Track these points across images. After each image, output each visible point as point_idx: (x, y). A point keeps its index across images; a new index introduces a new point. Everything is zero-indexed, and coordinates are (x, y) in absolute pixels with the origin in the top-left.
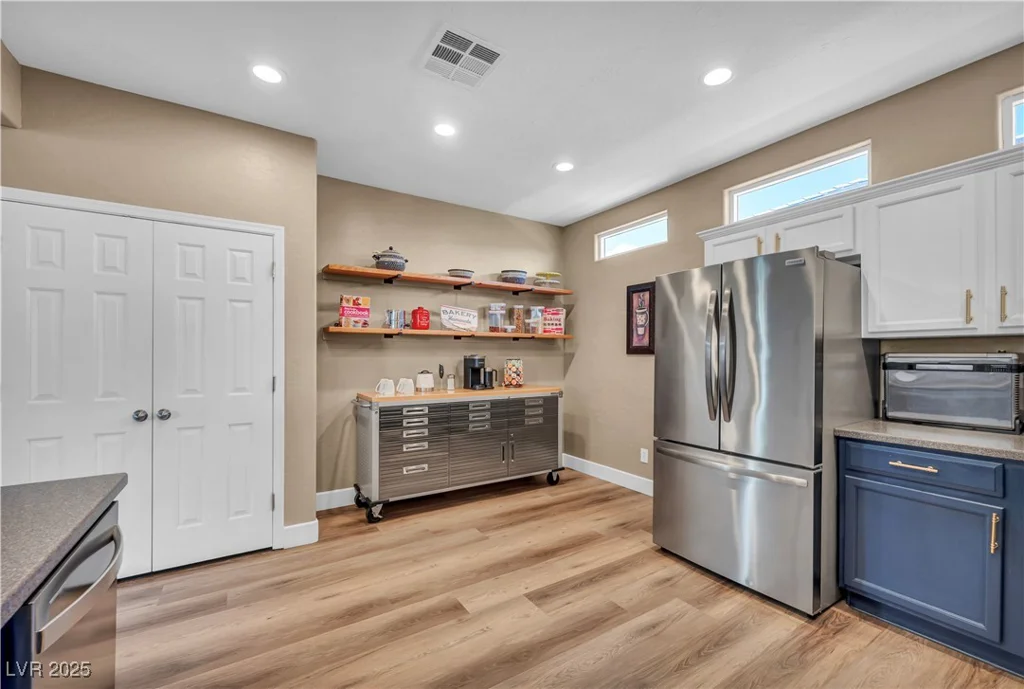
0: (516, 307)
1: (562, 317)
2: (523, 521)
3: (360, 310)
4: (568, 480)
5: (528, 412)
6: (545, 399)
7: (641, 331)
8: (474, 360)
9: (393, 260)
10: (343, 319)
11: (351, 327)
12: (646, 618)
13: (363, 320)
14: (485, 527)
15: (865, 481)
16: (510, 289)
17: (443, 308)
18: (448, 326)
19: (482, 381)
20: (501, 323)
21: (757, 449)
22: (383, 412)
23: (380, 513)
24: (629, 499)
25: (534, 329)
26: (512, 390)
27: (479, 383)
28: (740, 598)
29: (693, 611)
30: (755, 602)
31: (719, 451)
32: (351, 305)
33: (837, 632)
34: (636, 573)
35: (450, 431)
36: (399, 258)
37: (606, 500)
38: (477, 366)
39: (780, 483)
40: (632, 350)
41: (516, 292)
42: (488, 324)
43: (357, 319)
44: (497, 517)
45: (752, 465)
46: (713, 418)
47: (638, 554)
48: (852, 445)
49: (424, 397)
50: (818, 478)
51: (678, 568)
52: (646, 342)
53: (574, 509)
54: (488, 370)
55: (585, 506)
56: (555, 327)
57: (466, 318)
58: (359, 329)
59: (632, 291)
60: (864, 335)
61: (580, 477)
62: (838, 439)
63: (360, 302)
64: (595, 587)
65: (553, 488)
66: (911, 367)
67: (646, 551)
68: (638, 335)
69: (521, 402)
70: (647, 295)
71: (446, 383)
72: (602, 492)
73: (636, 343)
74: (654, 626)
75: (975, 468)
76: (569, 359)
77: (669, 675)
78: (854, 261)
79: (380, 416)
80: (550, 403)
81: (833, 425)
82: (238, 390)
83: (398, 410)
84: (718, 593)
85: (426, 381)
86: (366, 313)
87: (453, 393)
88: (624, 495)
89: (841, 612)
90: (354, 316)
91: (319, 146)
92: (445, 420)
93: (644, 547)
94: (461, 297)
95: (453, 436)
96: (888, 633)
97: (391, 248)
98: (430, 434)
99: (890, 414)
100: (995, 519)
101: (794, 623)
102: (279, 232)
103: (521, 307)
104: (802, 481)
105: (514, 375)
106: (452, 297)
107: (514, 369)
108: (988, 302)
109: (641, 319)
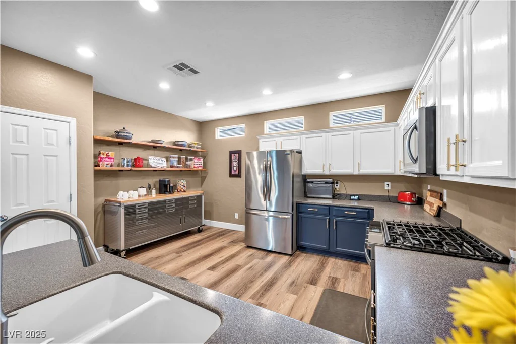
0: (182, 157)
1: (202, 161)
2: (194, 247)
3: (109, 158)
4: (206, 230)
5: (191, 202)
6: (197, 196)
7: (235, 168)
8: (165, 181)
9: (126, 134)
10: (101, 163)
11: (105, 167)
12: (248, 266)
13: (110, 163)
14: (179, 252)
15: (303, 215)
16: (178, 149)
17: (149, 157)
18: (153, 166)
19: (168, 191)
20: (175, 164)
21: (273, 209)
22: (127, 207)
23: (125, 255)
24: (232, 233)
25: (190, 167)
26: (182, 193)
27: (167, 191)
28: (273, 255)
29: (261, 261)
30: (277, 255)
31: (266, 210)
32: (105, 156)
33: (297, 257)
34: (241, 255)
35: (158, 213)
36: (129, 133)
37: (223, 235)
38: (167, 183)
39: (282, 218)
40: (231, 176)
41: (181, 150)
42: (170, 164)
43: (107, 163)
44: (181, 247)
45: (271, 213)
46: (265, 200)
47: (240, 250)
48: (300, 205)
49: (143, 200)
50: (293, 215)
51: (254, 251)
52: (237, 172)
53: (212, 239)
54: (171, 185)
55: (216, 238)
56: (199, 165)
57: (161, 162)
58: (109, 168)
59: (231, 153)
60: (303, 174)
61: (210, 228)
62: (297, 204)
63: (109, 154)
64: (229, 262)
65: (200, 233)
66: (312, 182)
67: (242, 248)
68: (234, 170)
69: (187, 198)
70: (238, 155)
71: (151, 192)
72: (221, 232)
73: (233, 173)
74: (251, 267)
75: (324, 208)
76: (203, 179)
77: (258, 277)
78: (300, 152)
79: (125, 209)
80: (199, 198)
81: (296, 200)
82: (49, 202)
83: (133, 206)
84: (267, 255)
85: (143, 191)
86: (112, 160)
87: (155, 197)
88: (229, 232)
89: (297, 253)
90: (106, 161)
91: (94, 80)
92: (154, 209)
93: (242, 247)
94: (156, 152)
95: (159, 216)
96: (308, 255)
97: (124, 128)
98: (149, 216)
99: (308, 196)
100: (328, 220)
101: (287, 257)
102: (73, 121)
103: (184, 157)
104: (289, 217)
105: (182, 187)
106: (151, 152)
107: (182, 184)
108: (327, 167)
109: (235, 164)
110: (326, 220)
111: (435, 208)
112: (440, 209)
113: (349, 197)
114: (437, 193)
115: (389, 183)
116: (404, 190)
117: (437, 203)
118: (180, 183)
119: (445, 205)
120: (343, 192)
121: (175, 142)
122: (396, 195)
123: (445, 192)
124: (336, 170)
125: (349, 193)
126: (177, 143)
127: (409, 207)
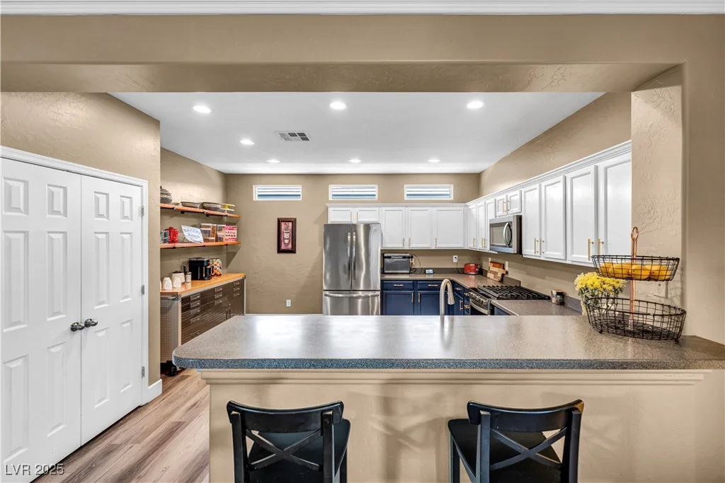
0: (214, 225)
1: (236, 231)
5: (235, 290)
7: (286, 241)
8: (203, 262)
15: (388, 292)
17: (183, 227)
18: (190, 240)
22: (183, 300)
25: (222, 239)
31: (352, 290)
35: (208, 307)
38: (205, 265)
40: (280, 251)
41: (208, 215)
42: (205, 237)
48: (385, 282)
52: (290, 247)
54: (209, 266)
56: (230, 237)
57: (196, 234)
59: (281, 221)
66: (389, 257)
68: (285, 244)
69: (232, 284)
70: (290, 224)
73: (283, 247)
75: (409, 283)
79: (182, 303)
80: (242, 281)
82: (124, 298)
83: (188, 299)
85: (182, 277)
92: (205, 300)
95: (209, 310)
98: (201, 311)
99: (385, 272)
100: (413, 294)
102: (145, 184)
103: (216, 225)
105: (218, 269)
107: (218, 265)
108: (407, 241)
109: (286, 235)
110: (410, 294)
111: (499, 275)
112: (503, 275)
113: (423, 271)
114: (500, 264)
115: (457, 256)
116: (468, 262)
117: (500, 272)
118: (215, 263)
119: (507, 273)
120: (417, 266)
121: (203, 204)
122: (463, 267)
123: (507, 263)
124: (416, 245)
125: (424, 266)
126: (205, 205)
127: (474, 276)
